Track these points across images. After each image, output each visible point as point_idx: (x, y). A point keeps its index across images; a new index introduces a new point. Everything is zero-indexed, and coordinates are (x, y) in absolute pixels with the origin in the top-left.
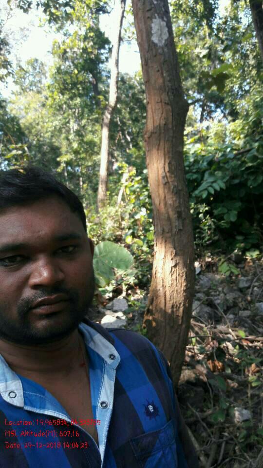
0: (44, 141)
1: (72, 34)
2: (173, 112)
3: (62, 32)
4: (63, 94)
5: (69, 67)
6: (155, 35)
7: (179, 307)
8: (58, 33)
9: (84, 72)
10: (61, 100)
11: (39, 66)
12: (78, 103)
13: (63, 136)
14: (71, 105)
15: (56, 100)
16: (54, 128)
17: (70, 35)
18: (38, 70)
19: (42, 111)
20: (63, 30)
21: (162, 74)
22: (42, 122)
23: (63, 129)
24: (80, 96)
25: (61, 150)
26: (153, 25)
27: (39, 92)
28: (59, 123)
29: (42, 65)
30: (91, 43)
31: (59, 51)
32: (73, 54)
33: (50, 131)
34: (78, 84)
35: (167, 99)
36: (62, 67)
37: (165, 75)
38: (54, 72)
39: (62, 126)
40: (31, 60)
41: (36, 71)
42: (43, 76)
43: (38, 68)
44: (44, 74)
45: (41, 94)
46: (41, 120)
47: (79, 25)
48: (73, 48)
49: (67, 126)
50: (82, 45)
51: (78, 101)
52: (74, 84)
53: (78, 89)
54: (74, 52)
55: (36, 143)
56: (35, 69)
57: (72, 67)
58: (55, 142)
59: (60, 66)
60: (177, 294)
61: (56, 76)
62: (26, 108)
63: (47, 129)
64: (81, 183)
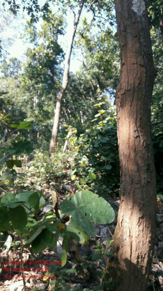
0: (16, 108)
1: (40, 45)
2: (146, 73)
3: (34, 43)
4: (31, 80)
5: (36, 64)
6: (135, 5)
7: (144, 258)
8: (32, 43)
9: (46, 68)
10: (29, 84)
11: (17, 63)
12: (40, 87)
13: (29, 106)
14: (36, 88)
15: (27, 83)
16: (23, 100)
17: (38, 45)
18: (16, 65)
19: (16, 90)
20: (35, 42)
21: (139, 39)
22: (16, 96)
23: (29, 102)
24: (42, 82)
25: (27, 115)
27: (16, 78)
28: (27, 98)
29: (19, 62)
30: (52, 51)
31: (31, 54)
32: (40, 56)
33: (21, 102)
34: (41, 75)
35: (142, 61)
36: (32, 64)
38: (27, 66)
39: (29, 100)
40: (13, 59)
41: (15, 66)
42: (19, 69)
43: (16, 64)
44: (20, 68)
45: (17, 79)
46: (15, 95)
47: (45, 40)
48: (40, 53)
49: (32, 100)
50: (45, 51)
51: (40, 85)
52: (39, 75)
53: (41, 78)
54: (40, 55)
55: (11, 109)
56: (14, 64)
57: (38, 64)
58: (23, 109)
59: (31, 63)
60: (143, 245)
61: (28, 69)
62: (7, 87)
63: (19, 101)
64: (38, 136)
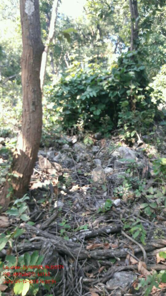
2: (33, 50)
6: (27, 9)
21: (29, 30)
26: (26, 4)
35: (31, 43)
37: (30, 31)
